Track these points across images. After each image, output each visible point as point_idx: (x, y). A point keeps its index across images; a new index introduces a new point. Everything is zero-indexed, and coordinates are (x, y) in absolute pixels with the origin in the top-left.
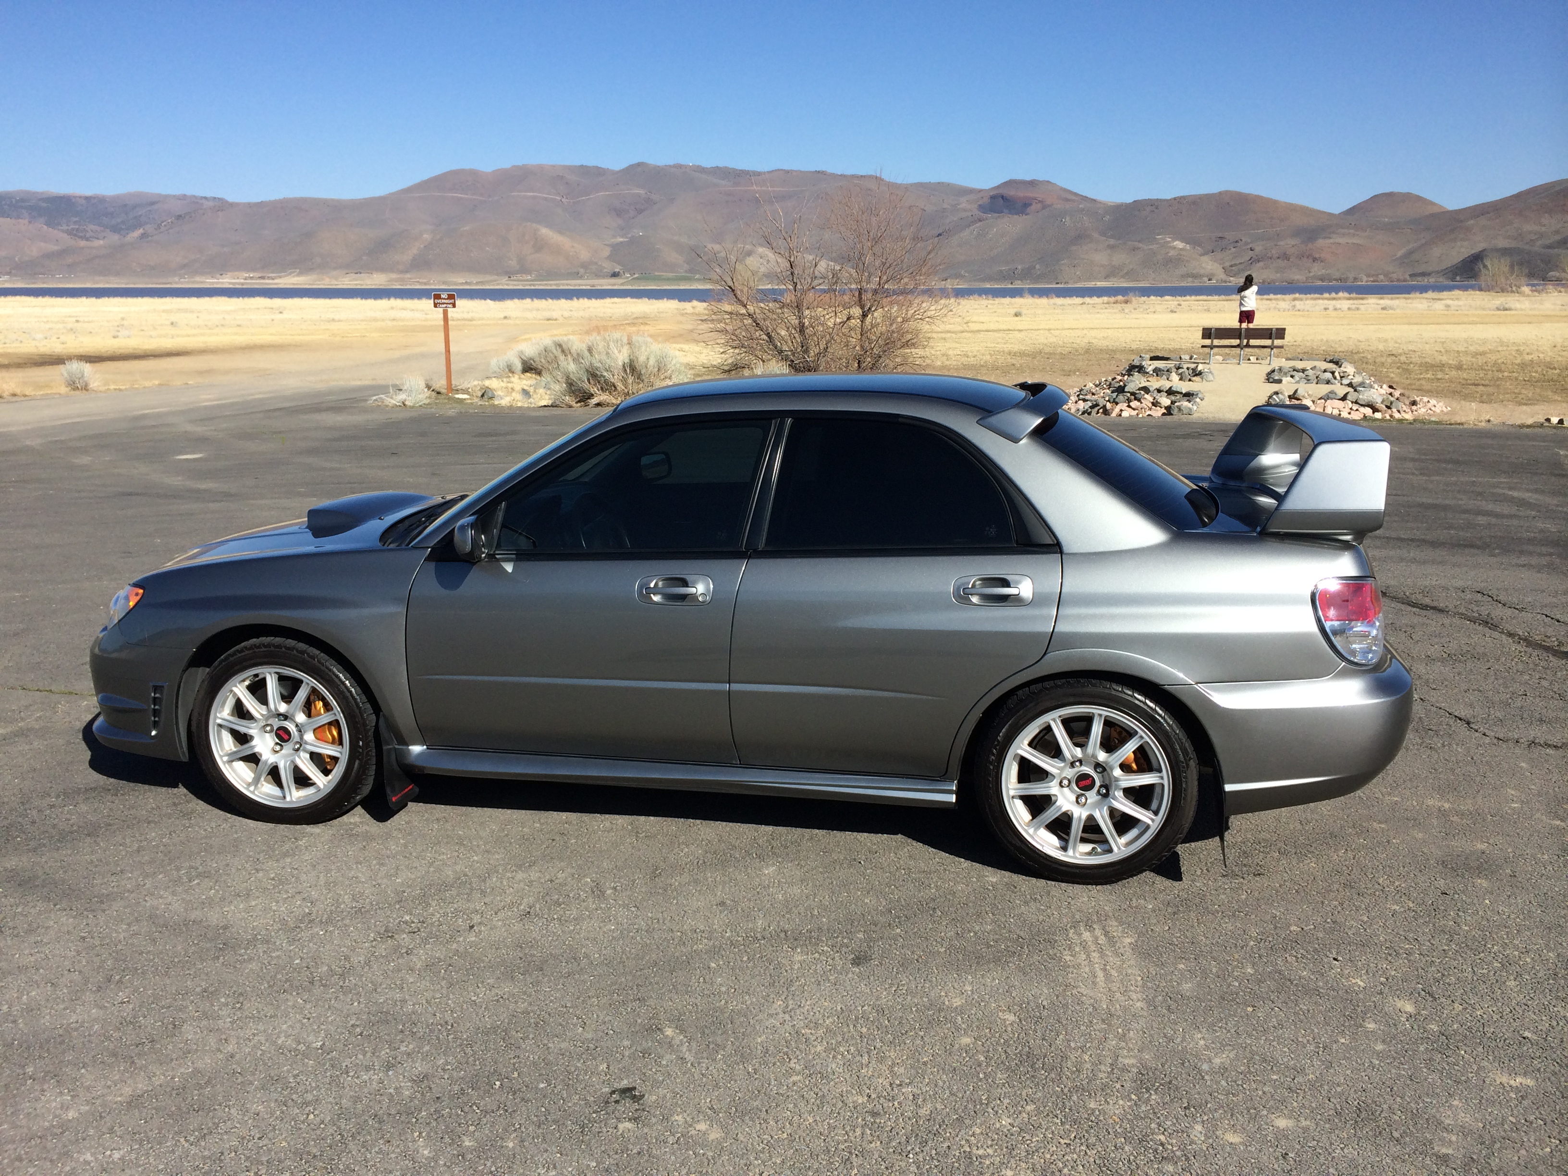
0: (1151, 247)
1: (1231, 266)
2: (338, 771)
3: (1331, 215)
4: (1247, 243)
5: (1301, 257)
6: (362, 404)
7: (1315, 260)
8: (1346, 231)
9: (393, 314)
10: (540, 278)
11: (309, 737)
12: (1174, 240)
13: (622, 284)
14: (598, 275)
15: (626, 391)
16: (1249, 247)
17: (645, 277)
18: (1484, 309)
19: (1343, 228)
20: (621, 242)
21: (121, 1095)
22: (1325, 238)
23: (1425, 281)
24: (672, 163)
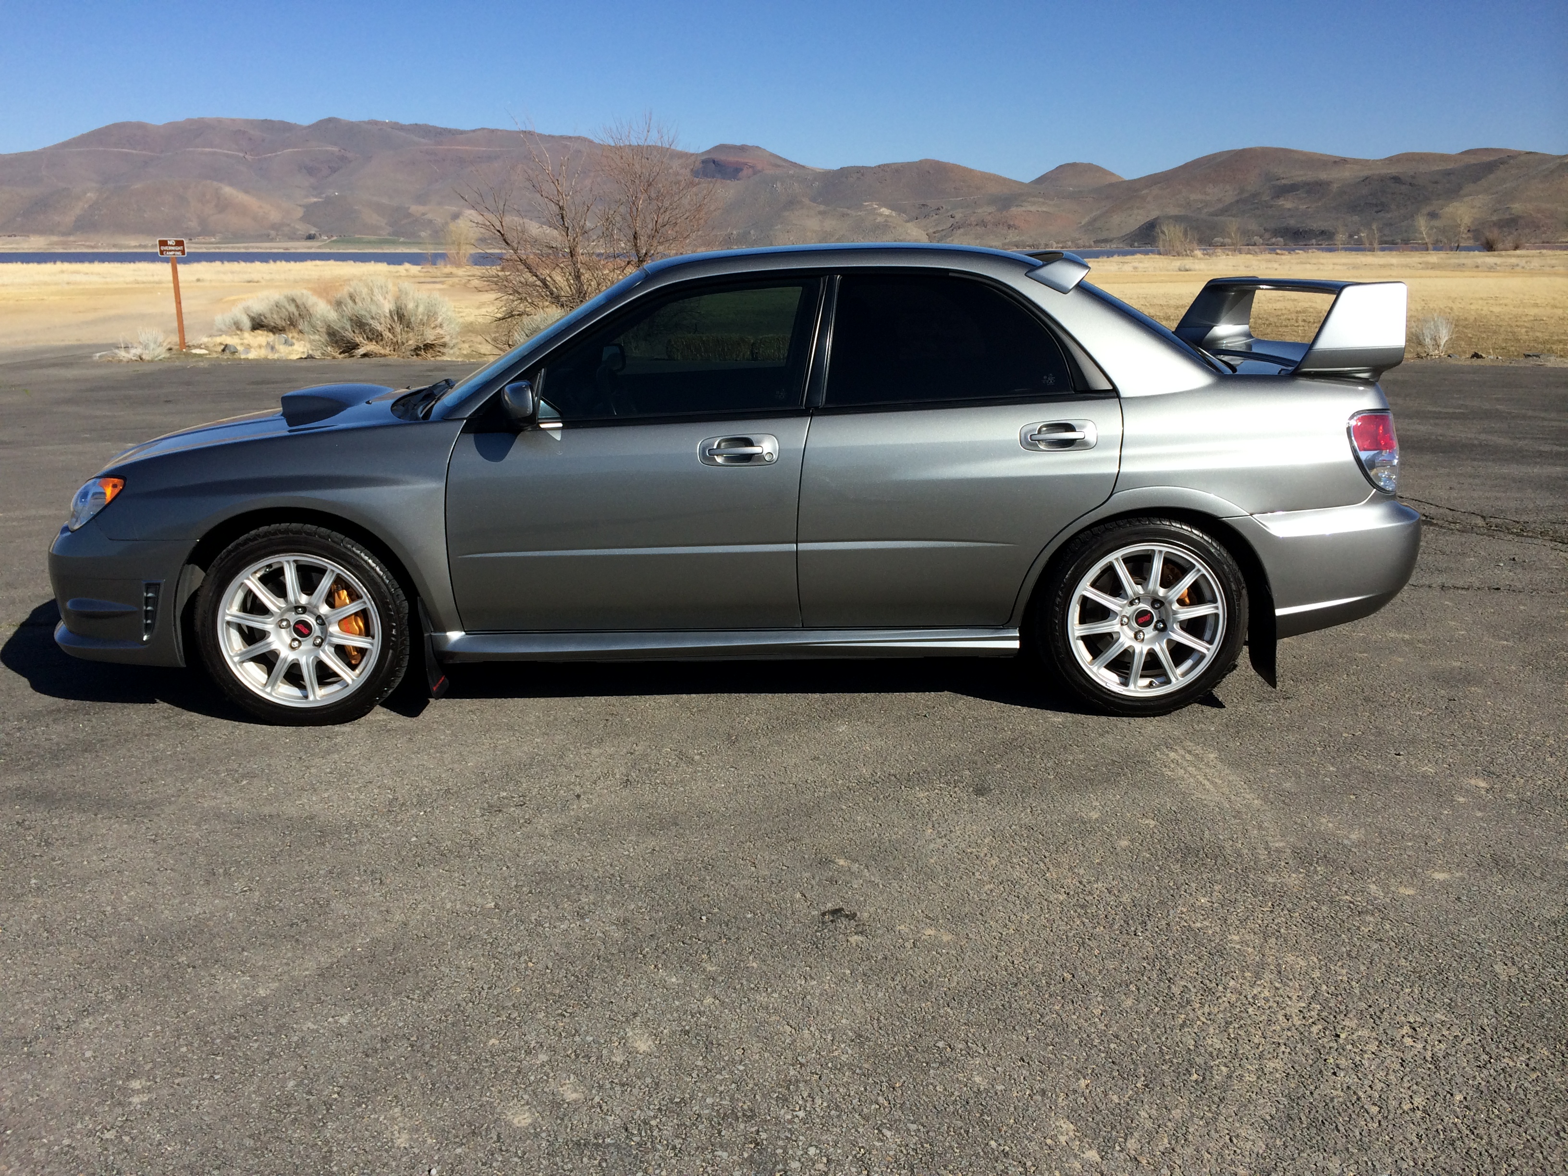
0: (859, 213)
1: (934, 233)
2: (369, 664)
3: (1022, 183)
4: (947, 211)
5: (996, 224)
6: (89, 360)
7: (1009, 227)
8: (1036, 199)
9: (65, 277)
10: (225, 241)
11: (334, 629)
12: (881, 206)
13: (319, 247)
14: (292, 237)
15: (395, 340)
16: (950, 214)
17: (344, 240)
18: (1168, 270)
19: (1034, 197)
20: (315, 203)
21: (307, 969)
22: (1017, 206)
23: (1107, 247)
24: (366, 119)
